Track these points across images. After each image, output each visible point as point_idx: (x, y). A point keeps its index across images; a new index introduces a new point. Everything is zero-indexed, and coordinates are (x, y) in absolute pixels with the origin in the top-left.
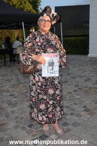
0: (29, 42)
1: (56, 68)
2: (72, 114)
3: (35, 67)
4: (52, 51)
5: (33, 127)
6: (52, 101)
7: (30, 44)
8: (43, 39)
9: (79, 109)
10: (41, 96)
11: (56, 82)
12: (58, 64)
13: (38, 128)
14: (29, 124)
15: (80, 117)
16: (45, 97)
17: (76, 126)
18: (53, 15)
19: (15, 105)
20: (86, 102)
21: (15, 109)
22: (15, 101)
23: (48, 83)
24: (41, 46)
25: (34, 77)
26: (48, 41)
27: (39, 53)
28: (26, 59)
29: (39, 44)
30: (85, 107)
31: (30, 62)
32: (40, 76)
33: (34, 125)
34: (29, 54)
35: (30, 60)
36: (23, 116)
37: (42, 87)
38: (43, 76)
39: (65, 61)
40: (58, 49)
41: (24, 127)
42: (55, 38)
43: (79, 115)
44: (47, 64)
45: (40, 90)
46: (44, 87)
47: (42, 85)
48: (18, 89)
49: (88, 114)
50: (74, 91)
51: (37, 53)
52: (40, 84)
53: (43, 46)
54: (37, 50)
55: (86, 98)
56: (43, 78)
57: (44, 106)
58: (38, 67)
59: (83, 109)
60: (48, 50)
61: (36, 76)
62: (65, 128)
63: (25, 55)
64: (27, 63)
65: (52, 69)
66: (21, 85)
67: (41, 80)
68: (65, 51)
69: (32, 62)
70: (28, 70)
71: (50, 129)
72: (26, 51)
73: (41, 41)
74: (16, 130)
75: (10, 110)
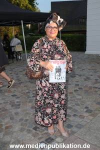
0: (37, 48)
1: (63, 74)
2: (75, 115)
3: (42, 73)
4: (59, 57)
5: (38, 129)
6: (57, 105)
7: (38, 50)
8: (50, 46)
9: (81, 110)
10: (47, 101)
11: (62, 87)
12: (65, 70)
13: (44, 131)
14: (34, 126)
15: (83, 118)
16: (51, 102)
17: (80, 128)
18: (59, 21)
19: (18, 106)
20: (88, 103)
21: (19, 110)
22: (18, 102)
23: (55, 88)
24: (49, 52)
25: (41, 82)
26: (56, 47)
27: (47, 59)
28: (34, 65)
29: (47, 50)
30: (86, 108)
31: (38, 69)
32: (47, 82)
33: (39, 128)
34: (37, 61)
35: (38, 66)
36: (28, 118)
37: (49, 92)
38: (50, 82)
39: (71, 67)
40: (65, 55)
41: (29, 130)
42: (62, 45)
43: (82, 117)
44: (54, 71)
45: (47, 95)
46: (50, 92)
47: (49, 90)
48: (20, 89)
49: (90, 115)
50: (75, 91)
51: (45, 60)
52: (47, 89)
53: (51, 53)
54: (45, 57)
55: (87, 98)
56: (50, 84)
57: (50, 110)
58: (45, 73)
59: (85, 110)
60: (56, 56)
61: (43, 81)
62: (70, 130)
63: (32, 61)
64: (35, 69)
65: (60, 75)
66: (22, 85)
67: (48, 85)
68: (71, 56)
69: (40, 69)
70: (35, 76)
71: (55, 131)
72: (33, 57)
73: (49, 47)
74: (22, 134)
75: (13, 111)
